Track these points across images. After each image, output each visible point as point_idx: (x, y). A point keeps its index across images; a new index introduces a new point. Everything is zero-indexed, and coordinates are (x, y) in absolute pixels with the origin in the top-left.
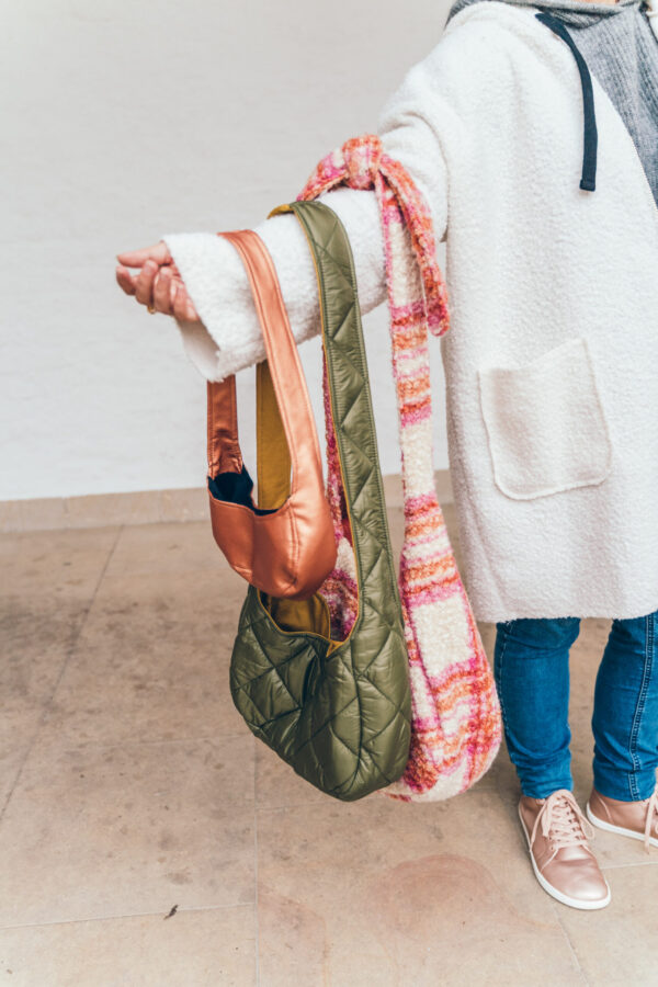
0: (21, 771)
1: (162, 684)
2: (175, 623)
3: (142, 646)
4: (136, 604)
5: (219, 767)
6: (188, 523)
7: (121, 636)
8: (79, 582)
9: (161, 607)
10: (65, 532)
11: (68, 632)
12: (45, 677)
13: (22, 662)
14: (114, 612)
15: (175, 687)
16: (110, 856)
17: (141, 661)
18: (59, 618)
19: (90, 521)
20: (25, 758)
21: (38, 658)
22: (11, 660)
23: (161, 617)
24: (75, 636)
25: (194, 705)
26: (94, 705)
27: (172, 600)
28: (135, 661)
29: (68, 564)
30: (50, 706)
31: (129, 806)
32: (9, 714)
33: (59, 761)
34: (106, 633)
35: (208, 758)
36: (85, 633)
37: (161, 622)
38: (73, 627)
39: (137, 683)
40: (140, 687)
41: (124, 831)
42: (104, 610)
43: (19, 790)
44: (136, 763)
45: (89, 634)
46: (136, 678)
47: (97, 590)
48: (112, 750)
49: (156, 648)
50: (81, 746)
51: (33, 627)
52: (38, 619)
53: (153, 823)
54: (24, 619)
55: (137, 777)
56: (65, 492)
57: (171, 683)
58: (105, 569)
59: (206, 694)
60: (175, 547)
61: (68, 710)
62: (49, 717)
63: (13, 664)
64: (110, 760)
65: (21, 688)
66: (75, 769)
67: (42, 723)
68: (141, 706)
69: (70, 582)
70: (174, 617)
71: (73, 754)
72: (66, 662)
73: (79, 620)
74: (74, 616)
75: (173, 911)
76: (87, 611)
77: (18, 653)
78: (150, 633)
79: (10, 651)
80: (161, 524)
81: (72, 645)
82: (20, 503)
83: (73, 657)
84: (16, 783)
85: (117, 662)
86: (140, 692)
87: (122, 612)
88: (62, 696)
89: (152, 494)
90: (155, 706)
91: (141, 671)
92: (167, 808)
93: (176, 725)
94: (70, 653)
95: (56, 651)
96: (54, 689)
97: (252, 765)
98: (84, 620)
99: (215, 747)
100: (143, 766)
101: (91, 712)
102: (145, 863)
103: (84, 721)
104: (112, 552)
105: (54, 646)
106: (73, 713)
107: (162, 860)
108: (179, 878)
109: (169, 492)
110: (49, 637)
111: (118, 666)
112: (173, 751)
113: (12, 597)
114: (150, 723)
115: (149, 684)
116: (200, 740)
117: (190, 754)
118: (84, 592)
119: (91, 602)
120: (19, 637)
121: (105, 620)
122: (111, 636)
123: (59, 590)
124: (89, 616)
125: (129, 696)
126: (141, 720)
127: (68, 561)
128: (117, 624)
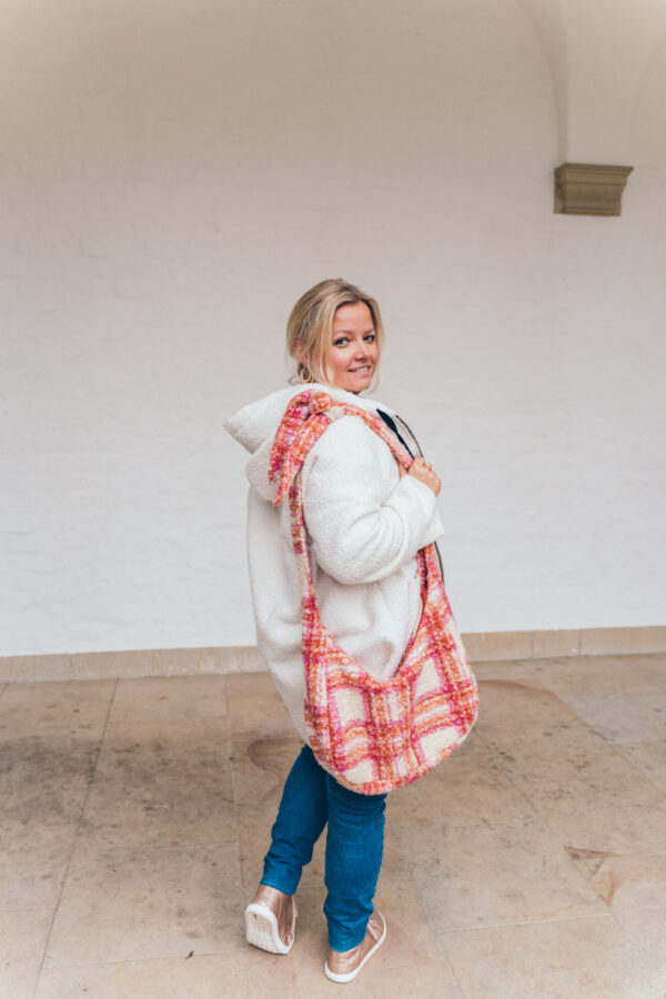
0: (68, 868)
1: (165, 806)
2: (171, 760)
3: (147, 778)
4: (137, 745)
5: (214, 864)
6: (173, 677)
7: (129, 770)
8: (89, 726)
9: (158, 747)
10: (70, 682)
11: (86, 766)
12: (74, 800)
13: (55, 788)
14: (120, 751)
15: (175, 809)
16: (143, 922)
17: (147, 789)
18: (77, 755)
19: (90, 675)
20: (70, 858)
21: (66, 786)
22: (44, 787)
23: (159, 756)
24: (92, 770)
25: (192, 822)
26: (116, 821)
27: (166, 742)
28: (142, 789)
29: (77, 711)
30: (81, 821)
31: (151, 890)
32: (52, 828)
33: (96, 860)
34: (116, 767)
35: (206, 858)
36: (101, 767)
37: (159, 759)
38: (90, 762)
39: (146, 805)
40: (149, 809)
41: (151, 906)
42: (112, 749)
43: (69, 880)
44: (153, 862)
45: (103, 768)
46: (145, 802)
47: (104, 733)
48: (134, 853)
49: (158, 779)
50: (111, 850)
51: (57, 762)
52: (61, 755)
53: (170, 901)
54: (49, 756)
55: (154, 871)
56: (72, 649)
57: (172, 806)
58: (108, 716)
59: (200, 814)
60: (163, 698)
61: (97, 824)
62: (81, 830)
63: (46, 791)
64: (133, 859)
65: (58, 809)
66: (108, 866)
67: (78, 834)
68: (152, 822)
69: (81, 727)
70: (169, 755)
71: (106, 856)
72: (88, 789)
73: (93, 757)
74: (90, 753)
75: (191, 955)
76: (99, 750)
77: (50, 782)
78: (152, 767)
79: (42, 780)
80: (150, 678)
81: (92, 776)
82: (34, 658)
83: (93, 785)
84: (66, 876)
85: (128, 790)
86: (150, 812)
87: (127, 751)
88: (89, 815)
89: (144, 652)
90: (162, 822)
91: (148, 796)
92: (179, 892)
93: (180, 836)
94: (91, 782)
95: (80, 781)
96: (83, 810)
97: (238, 864)
98: (97, 757)
99: (210, 852)
100: (159, 864)
101: (114, 826)
102: (168, 926)
103: (110, 833)
104: (112, 702)
105: (77, 776)
106: (100, 827)
107: (180, 924)
108: (193, 935)
109: (159, 651)
110: (73, 770)
111: (129, 793)
112: (179, 854)
113: (36, 738)
114: (160, 834)
115: (156, 806)
116: (198, 847)
117: (192, 856)
118: (94, 734)
119: (101, 742)
120: (47, 770)
121: (114, 757)
122: (121, 770)
123: (73, 732)
124: (102, 755)
125: (141, 816)
126: (153, 832)
127: (75, 708)
128: (125, 760)
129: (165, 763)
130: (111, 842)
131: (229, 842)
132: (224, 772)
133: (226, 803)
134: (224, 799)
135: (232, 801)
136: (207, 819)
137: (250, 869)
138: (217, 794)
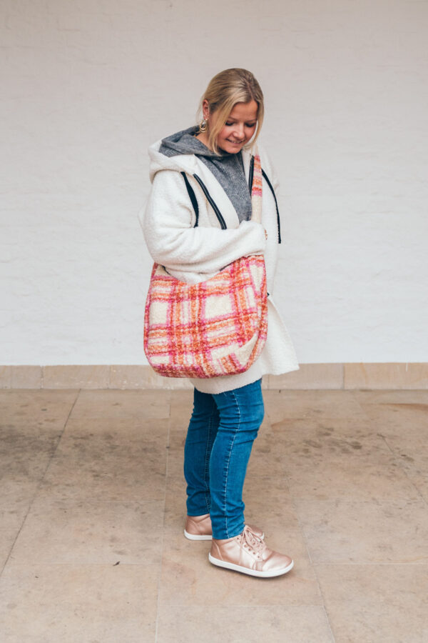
0: (30, 508)
1: (110, 475)
2: (118, 446)
3: (97, 457)
4: (92, 435)
5: (143, 513)
6: (126, 390)
7: (84, 451)
8: (53, 421)
9: (108, 437)
10: (41, 390)
11: (49, 447)
12: (37, 467)
13: (23, 459)
14: (78, 438)
15: (117, 477)
16: (83, 542)
17: (97, 464)
18: (42, 438)
19: (58, 385)
20: (32, 502)
21: (32, 458)
22: (15, 458)
23: (109, 443)
24: (54, 448)
25: (129, 486)
26: (70, 482)
27: (116, 434)
28: (93, 464)
29: (45, 410)
30: (43, 481)
31: (93, 525)
32: (19, 483)
33: (51, 505)
34: (73, 448)
35: (137, 509)
36: (60, 447)
37: (108, 445)
38: (52, 444)
39: (94, 474)
40: (97, 476)
41: (91, 534)
42: (71, 437)
43: (30, 515)
44: (96, 509)
45: (62, 448)
46: (94, 471)
47: (65, 426)
48: (82, 502)
49: (105, 458)
50: (63, 499)
51: (26, 442)
52: (30, 438)
53: (106, 532)
54: (20, 438)
55: (96, 514)
57: (115, 475)
58: (70, 414)
60: (117, 404)
61: (54, 483)
62: (42, 486)
63: (17, 460)
64: (81, 506)
66: (61, 509)
67: (39, 488)
68: (98, 485)
69: (47, 420)
70: (117, 443)
71: (59, 503)
72: (50, 461)
73: (56, 441)
74: (52, 438)
75: (118, 563)
76: (60, 437)
77: (20, 455)
78: (102, 450)
79: (14, 454)
80: (107, 390)
81: (53, 453)
83: (54, 459)
84: (28, 513)
85: (81, 463)
86: (97, 478)
87: (82, 438)
88: (49, 477)
90: (106, 485)
91: (97, 468)
92: (114, 527)
93: (118, 494)
94: (52, 457)
95: (43, 456)
96: (44, 474)
97: (162, 514)
98: (59, 441)
99: (141, 505)
100: (100, 510)
101: (68, 485)
102: (102, 547)
103: (64, 489)
104: (74, 405)
105: (41, 452)
106: (57, 485)
107: (111, 546)
108: (120, 553)
110: (38, 448)
111: (82, 465)
112: (117, 505)
113: (11, 426)
114: (103, 492)
115: (102, 475)
116: (132, 502)
117: (127, 507)
118: (58, 426)
119: (63, 432)
120: (19, 447)
121: (72, 442)
122: (77, 450)
123: (40, 424)
124: (62, 440)
125: (90, 479)
126: (97, 491)
127: (44, 408)
128: (80, 444)
129: (113, 447)
130: (64, 495)
131: (157, 500)
132: (160, 455)
133: (158, 476)
134: (157, 473)
135: (164, 475)
136: (142, 485)
137: (171, 517)
138: (153, 470)
